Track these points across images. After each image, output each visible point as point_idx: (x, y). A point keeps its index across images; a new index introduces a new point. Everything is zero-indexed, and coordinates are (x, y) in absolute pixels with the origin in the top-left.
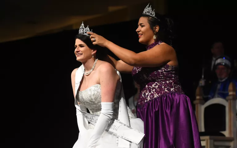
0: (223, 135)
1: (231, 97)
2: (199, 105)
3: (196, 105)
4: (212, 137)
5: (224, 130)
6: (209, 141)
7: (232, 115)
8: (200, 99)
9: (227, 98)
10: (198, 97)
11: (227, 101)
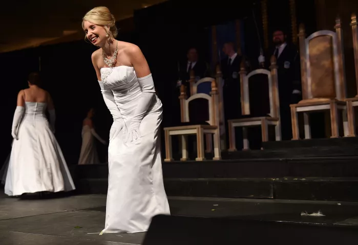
0: (208, 124)
1: (215, 92)
2: (184, 100)
3: (181, 100)
4: (203, 125)
5: (208, 120)
6: (200, 129)
7: (216, 107)
8: (184, 95)
9: (210, 93)
10: (182, 93)
11: (210, 95)
